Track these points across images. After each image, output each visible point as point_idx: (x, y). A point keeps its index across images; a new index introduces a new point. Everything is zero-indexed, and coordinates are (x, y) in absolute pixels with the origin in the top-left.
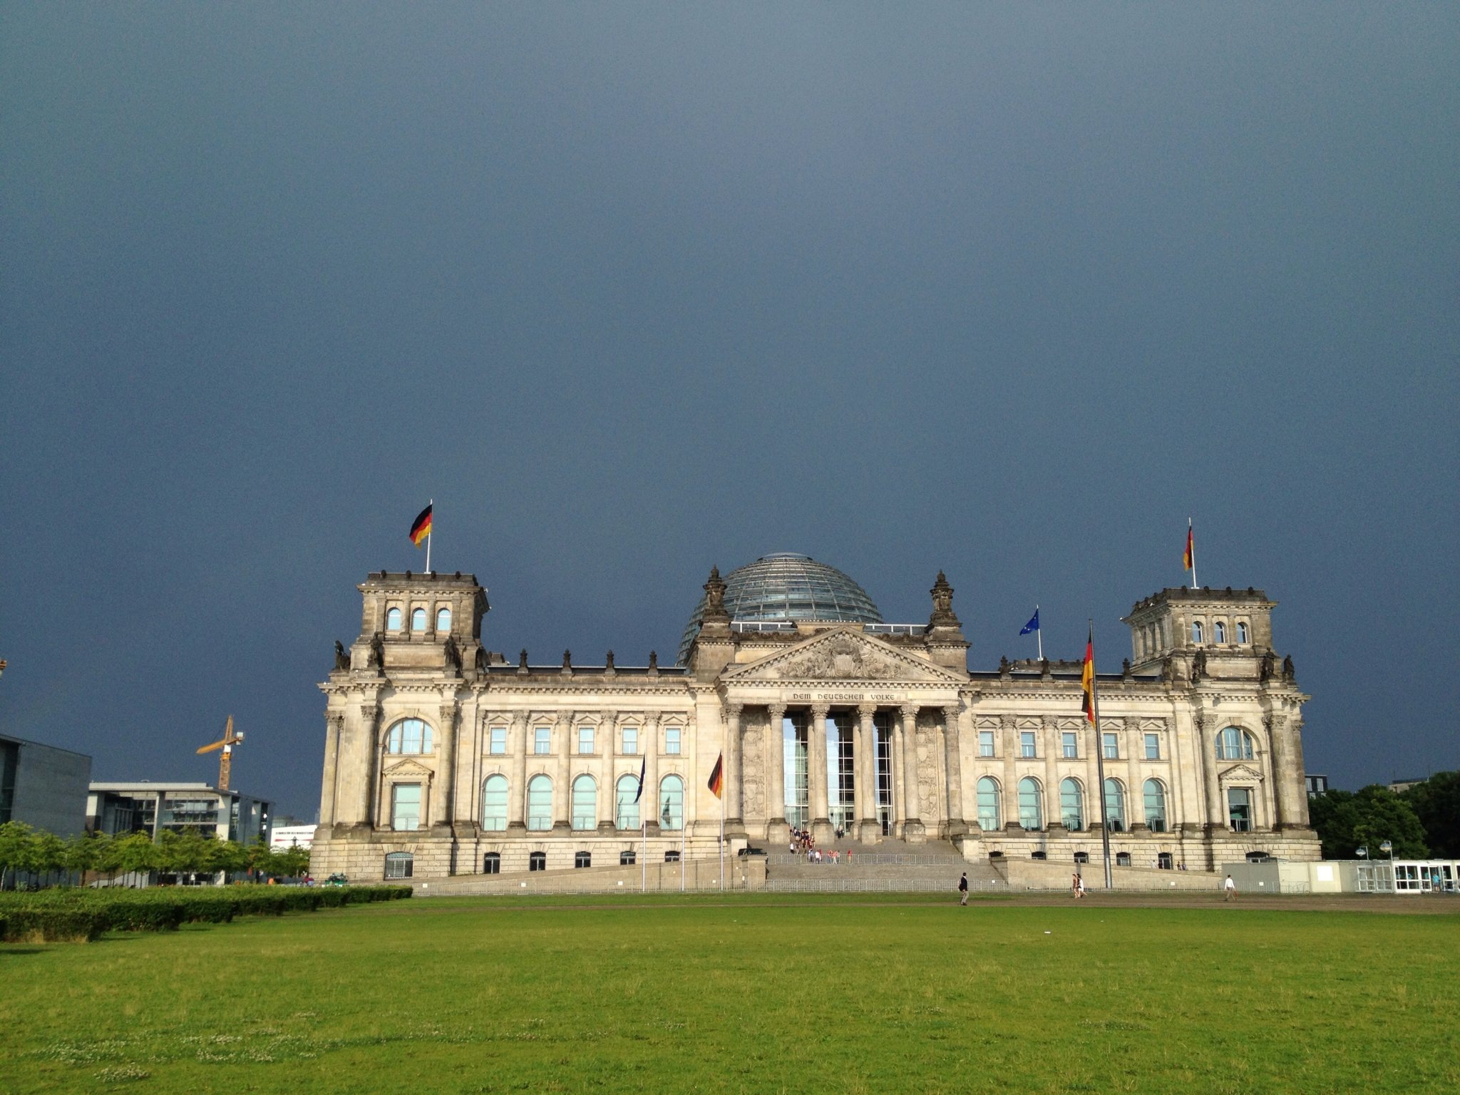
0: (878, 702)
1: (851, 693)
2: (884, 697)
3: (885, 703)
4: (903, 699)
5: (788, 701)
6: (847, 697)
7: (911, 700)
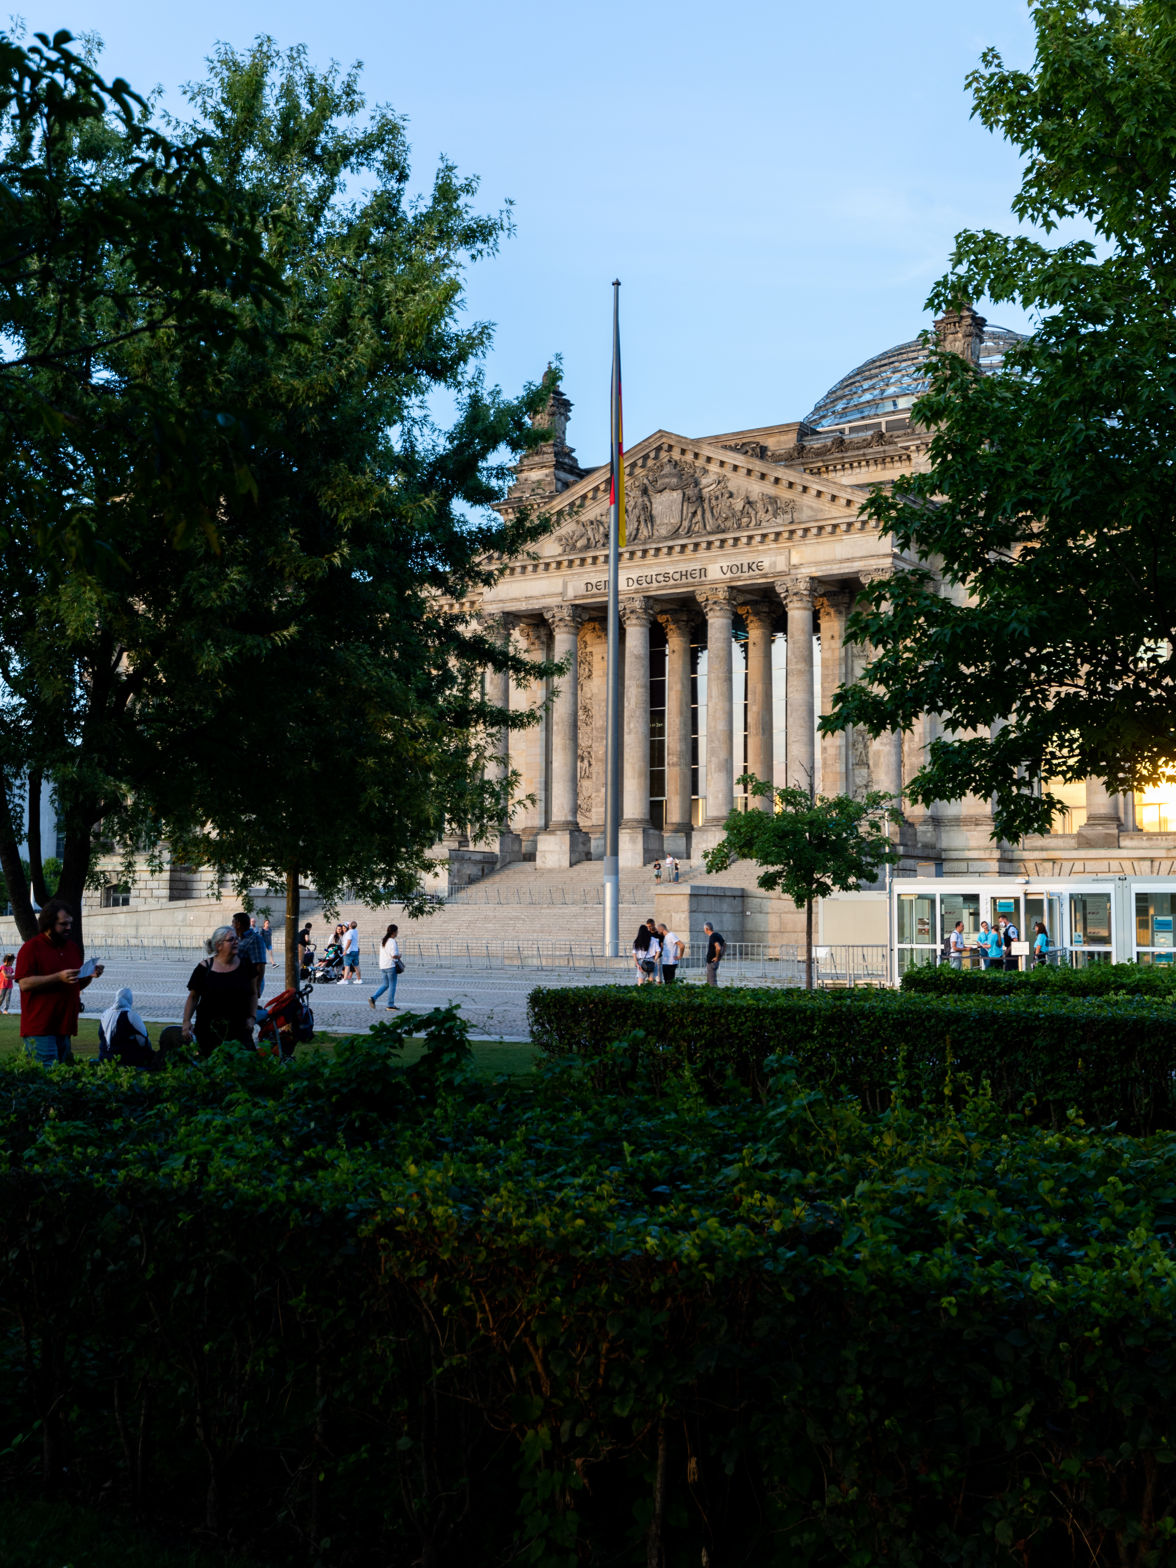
0: (732, 580)
1: (683, 567)
2: (745, 568)
3: (746, 579)
4: (781, 566)
5: (576, 598)
6: (677, 576)
7: (795, 567)
